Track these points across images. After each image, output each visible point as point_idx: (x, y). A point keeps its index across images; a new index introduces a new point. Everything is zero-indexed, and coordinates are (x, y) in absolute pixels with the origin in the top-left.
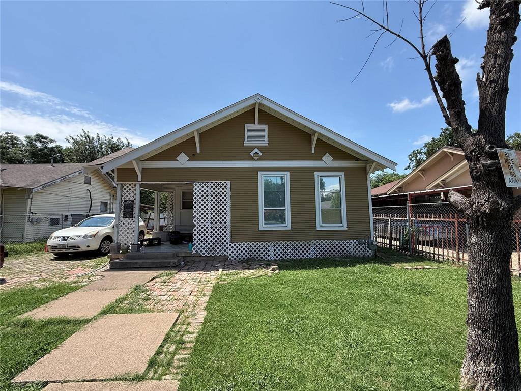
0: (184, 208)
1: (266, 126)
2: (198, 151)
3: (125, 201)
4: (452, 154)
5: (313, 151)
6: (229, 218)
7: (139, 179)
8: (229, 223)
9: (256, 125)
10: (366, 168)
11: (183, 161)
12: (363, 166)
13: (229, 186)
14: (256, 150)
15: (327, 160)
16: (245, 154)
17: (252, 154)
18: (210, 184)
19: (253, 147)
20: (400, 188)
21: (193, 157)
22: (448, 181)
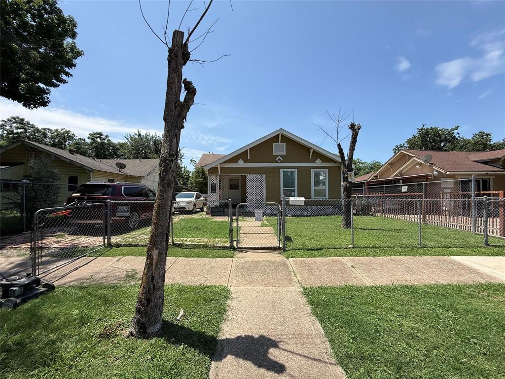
0: (230, 189)
1: (285, 144)
2: (249, 158)
3: (212, 184)
4: (408, 155)
5: (311, 158)
6: (265, 194)
7: (219, 173)
8: (265, 196)
9: (279, 143)
10: (340, 167)
11: (241, 164)
12: (339, 165)
13: (265, 177)
14: (279, 157)
15: (319, 163)
16: (273, 159)
17: (277, 159)
18: (254, 176)
19: (278, 156)
20: (377, 176)
21: (246, 161)
22: (403, 172)
